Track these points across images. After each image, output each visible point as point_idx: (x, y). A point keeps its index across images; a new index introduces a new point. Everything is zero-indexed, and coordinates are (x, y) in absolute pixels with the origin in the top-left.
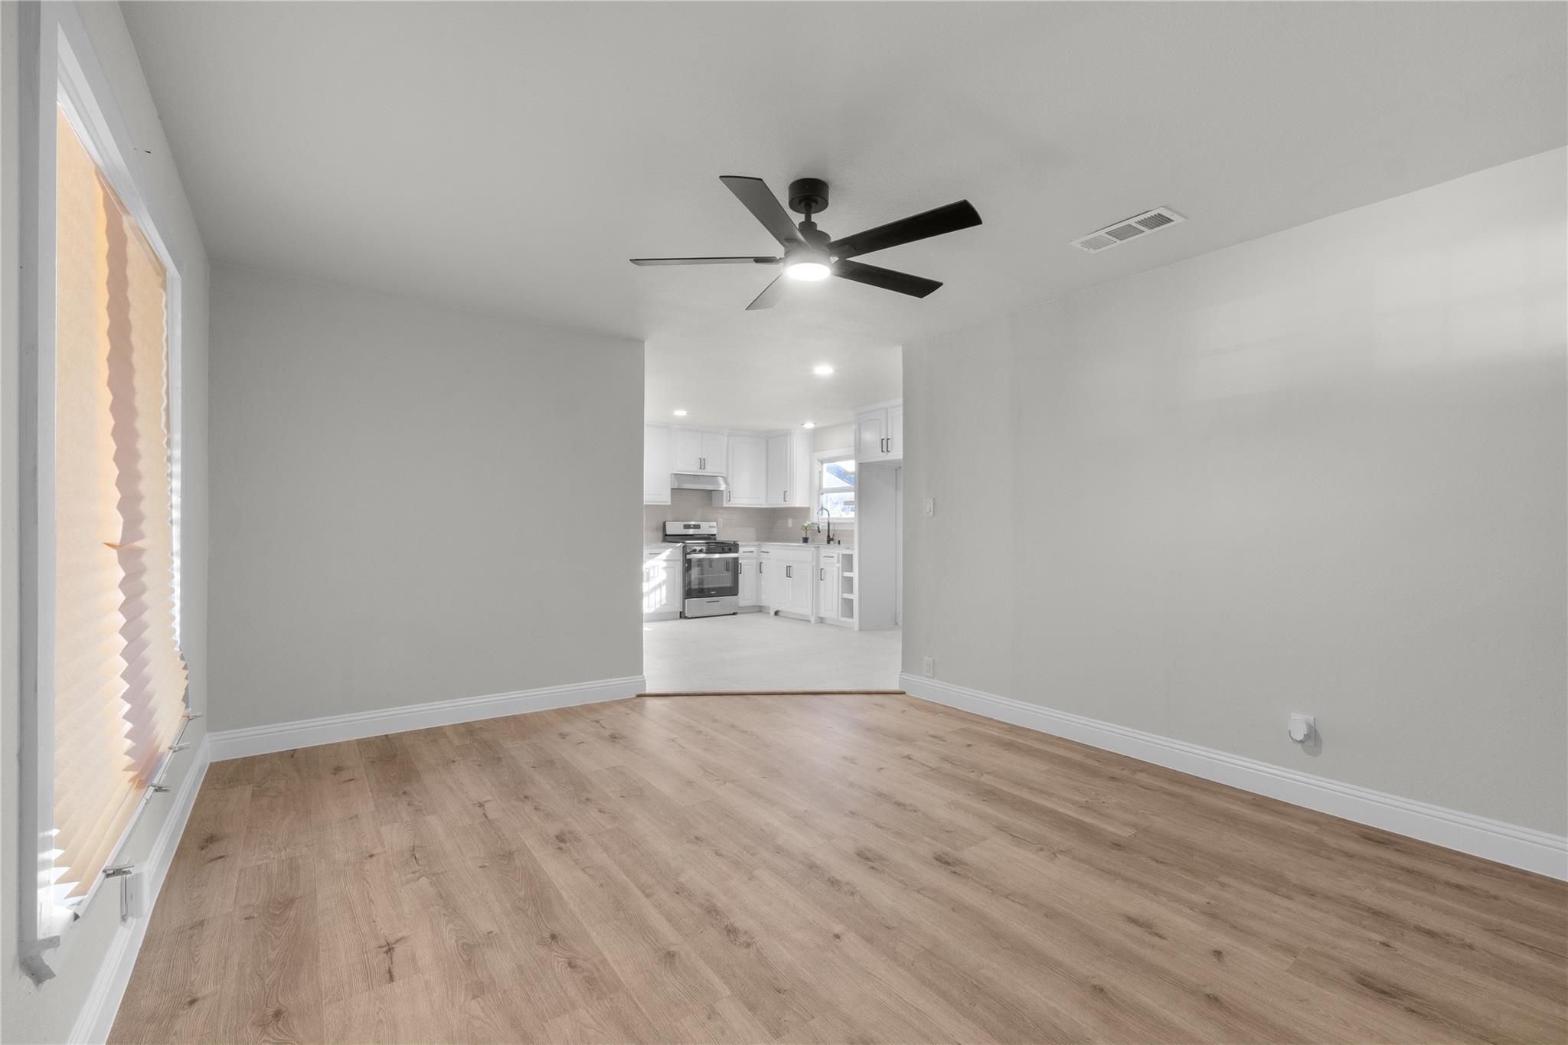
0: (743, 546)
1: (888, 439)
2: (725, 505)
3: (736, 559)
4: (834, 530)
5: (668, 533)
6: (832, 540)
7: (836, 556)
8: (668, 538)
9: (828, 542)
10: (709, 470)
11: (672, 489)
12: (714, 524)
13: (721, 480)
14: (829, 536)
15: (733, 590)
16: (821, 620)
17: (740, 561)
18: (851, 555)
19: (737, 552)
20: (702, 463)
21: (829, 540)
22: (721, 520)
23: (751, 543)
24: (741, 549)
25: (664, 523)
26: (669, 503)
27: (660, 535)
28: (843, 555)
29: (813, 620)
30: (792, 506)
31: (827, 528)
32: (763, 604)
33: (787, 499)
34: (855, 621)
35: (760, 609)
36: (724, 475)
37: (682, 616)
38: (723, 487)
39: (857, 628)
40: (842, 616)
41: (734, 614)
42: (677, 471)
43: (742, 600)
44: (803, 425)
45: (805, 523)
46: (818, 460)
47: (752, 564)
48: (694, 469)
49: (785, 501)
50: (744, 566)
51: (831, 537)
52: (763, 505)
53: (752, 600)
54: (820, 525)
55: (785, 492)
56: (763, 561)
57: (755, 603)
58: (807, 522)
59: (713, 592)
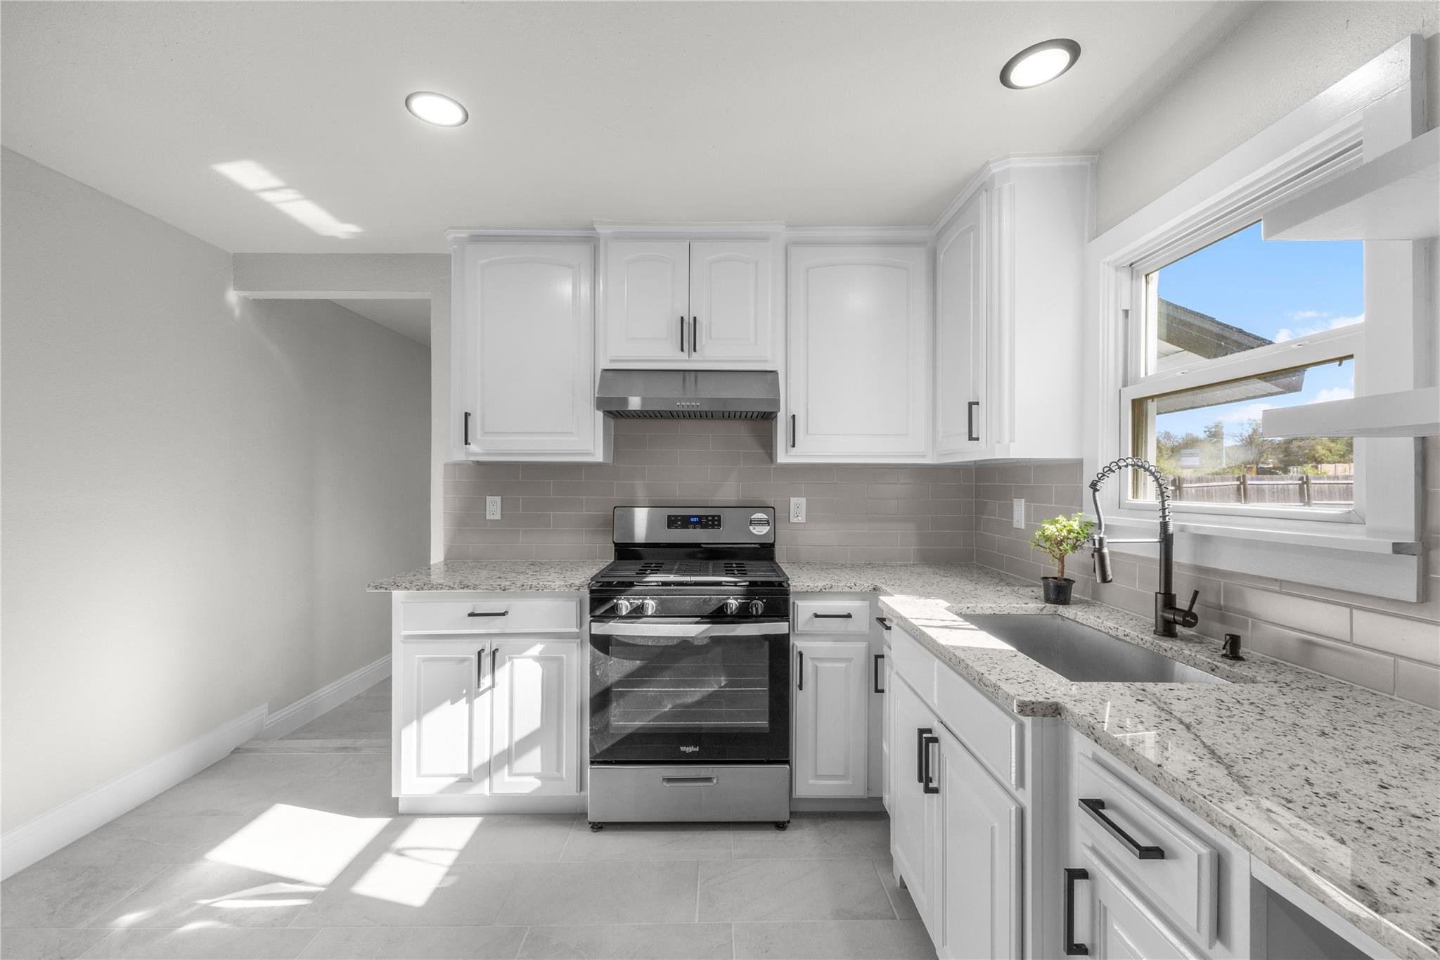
0: (811, 595)
2: (781, 458)
3: (784, 639)
5: (616, 540)
6: (1193, 618)
9: (1167, 631)
10: (712, 355)
14: (1168, 599)
15: (769, 745)
19: (784, 616)
20: (688, 333)
21: (1174, 617)
22: (799, 503)
23: (841, 586)
24: (803, 609)
26: (601, 457)
31: (1154, 558)
33: (979, 430)
36: (780, 368)
41: (780, 826)
42: (612, 361)
43: (811, 782)
44: (1004, 77)
45: (1047, 526)
46: (1117, 269)
47: (848, 660)
48: (667, 355)
49: (971, 438)
50: (820, 665)
51: (1182, 602)
52: (924, 456)
53: (849, 782)
54: (1106, 540)
55: (971, 405)
56: (886, 651)
57: (860, 792)
58: (1061, 518)
59: (689, 749)
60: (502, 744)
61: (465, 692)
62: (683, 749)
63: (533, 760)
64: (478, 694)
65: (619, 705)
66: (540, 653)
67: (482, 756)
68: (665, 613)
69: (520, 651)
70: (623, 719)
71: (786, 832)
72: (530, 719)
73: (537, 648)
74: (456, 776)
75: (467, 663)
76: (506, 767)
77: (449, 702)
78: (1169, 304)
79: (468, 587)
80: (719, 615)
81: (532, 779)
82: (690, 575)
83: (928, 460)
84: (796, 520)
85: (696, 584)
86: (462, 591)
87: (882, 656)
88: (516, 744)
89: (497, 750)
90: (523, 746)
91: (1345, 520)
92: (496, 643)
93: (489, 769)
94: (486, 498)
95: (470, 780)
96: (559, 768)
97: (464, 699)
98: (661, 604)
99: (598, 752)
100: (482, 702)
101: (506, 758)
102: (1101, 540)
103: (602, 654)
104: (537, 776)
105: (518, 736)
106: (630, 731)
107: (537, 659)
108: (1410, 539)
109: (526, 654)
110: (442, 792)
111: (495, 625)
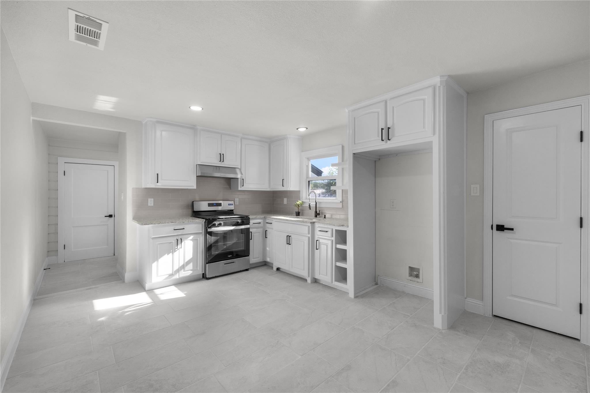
0: (253, 219)
1: (389, 128)
2: (240, 189)
3: (248, 229)
4: (319, 207)
5: (195, 210)
6: (319, 214)
7: (330, 231)
8: (196, 214)
9: (316, 216)
10: (226, 164)
11: (197, 176)
12: (232, 202)
13: (238, 171)
14: (316, 212)
15: (245, 253)
16: (315, 281)
17: (251, 230)
18: (345, 232)
19: (248, 224)
20: (222, 157)
21: (317, 214)
22: (237, 200)
23: (258, 217)
24: (252, 222)
25: (193, 202)
26: (195, 188)
27: (190, 212)
28: (336, 230)
29: (309, 280)
30: (288, 189)
31: (315, 206)
32: (268, 260)
33: (284, 185)
34: (349, 286)
35: (265, 264)
36: (239, 167)
37: (204, 277)
38: (239, 176)
39: (352, 295)
40: (336, 281)
41: (247, 270)
42: (201, 162)
43: (253, 260)
44: (297, 129)
45: (297, 202)
46: (306, 158)
47: (259, 233)
48: (215, 161)
49: (283, 186)
50: (254, 234)
51: (318, 212)
52: (267, 189)
53: (259, 259)
54: (311, 203)
55: (283, 180)
56: (267, 229)
57: (261, 260)
58: (299, 201)
59: (230, 256)
60: (182, 263)
61: (171, 251)
62: (228, 256)
63: (190, 266)
64: (175, 251)
65: (214, 248)
66: (192, 238)
67: (176, 267)
68: (225, 225)
69: (186, 238)
70: (215, 252)
71: (249, 271)
72: (189, 255)
73: (192, 237)
74: (167, 275)
75: (172, 243)
76: (183, 270)
77: (167, 254)
78: (312, 165)
79: (173, 222)
80: (237, 224)
81: (190, 271)
82: (229, 216)
83: (268, 190)
84: (237, 204)
85: (231, 218)
86: (171, 223)
87: (267, 231)
88: (186, 263)
89: (180, 265)
90: (188, 263)
91: (335, 199)
92: (180, 237)
93: (178, 271)
94: (148, 199)
95: (173, 275)
96: (197, 267)
97: (171, 253)
98: (224, 223)
99: (209, 260)
100: (176, 254)
101: (183, 267)
102: (310, 203)
103: (210, 236)
104: (191, 270)
105: (186, 260)
106: (216, 254)
107: (191, 240)
108: (341, 201)
109: (189, 239)
110: (165, 279)
111: (180, 232)
